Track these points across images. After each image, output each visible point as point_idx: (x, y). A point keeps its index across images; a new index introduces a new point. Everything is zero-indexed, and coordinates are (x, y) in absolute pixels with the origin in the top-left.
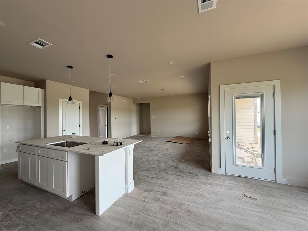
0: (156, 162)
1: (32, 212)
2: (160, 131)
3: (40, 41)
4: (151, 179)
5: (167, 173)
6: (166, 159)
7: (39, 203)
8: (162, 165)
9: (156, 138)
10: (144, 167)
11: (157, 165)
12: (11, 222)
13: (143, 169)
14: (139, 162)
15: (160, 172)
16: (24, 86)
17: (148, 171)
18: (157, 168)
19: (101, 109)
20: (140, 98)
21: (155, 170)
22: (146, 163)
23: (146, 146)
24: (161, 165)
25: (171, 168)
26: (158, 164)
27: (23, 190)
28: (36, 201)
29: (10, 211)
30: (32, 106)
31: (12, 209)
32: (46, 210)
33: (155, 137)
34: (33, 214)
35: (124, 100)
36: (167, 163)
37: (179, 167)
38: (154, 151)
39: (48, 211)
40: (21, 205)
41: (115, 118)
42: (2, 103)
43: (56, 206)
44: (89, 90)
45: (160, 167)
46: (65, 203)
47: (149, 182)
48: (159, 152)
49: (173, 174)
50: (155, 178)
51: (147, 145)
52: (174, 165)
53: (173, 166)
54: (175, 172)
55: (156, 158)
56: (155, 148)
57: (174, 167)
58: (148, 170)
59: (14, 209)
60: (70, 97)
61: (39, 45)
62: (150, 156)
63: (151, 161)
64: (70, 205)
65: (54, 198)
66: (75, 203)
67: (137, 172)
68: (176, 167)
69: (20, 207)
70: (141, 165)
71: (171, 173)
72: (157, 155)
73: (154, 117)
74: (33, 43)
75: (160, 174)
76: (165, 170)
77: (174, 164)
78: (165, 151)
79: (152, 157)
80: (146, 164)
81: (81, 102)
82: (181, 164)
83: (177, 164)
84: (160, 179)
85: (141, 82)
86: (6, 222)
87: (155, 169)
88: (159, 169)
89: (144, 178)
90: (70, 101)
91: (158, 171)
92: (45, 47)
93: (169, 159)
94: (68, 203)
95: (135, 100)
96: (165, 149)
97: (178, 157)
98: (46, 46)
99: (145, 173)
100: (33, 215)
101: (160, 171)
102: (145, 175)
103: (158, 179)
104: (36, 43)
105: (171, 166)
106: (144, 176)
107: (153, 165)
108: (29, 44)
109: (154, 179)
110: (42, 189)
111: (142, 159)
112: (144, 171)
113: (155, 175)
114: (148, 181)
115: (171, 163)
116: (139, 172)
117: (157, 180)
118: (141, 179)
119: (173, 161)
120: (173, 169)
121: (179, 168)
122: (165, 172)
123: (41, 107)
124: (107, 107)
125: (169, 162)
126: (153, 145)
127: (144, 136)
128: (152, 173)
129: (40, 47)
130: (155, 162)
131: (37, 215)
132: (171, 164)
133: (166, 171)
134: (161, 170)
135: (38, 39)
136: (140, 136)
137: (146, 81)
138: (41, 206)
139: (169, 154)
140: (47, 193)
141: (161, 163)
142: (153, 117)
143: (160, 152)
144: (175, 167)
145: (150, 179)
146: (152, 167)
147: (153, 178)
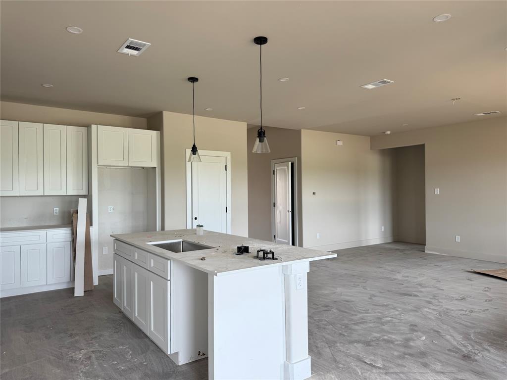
0: (405, 328)
1: (118, 364)
2: (458, 239)
3: (131, 42)
4: (367, 367)
5: (425, 365)
6: (445, 327)
7: (130, 353)
8: (421, 341)
9: (440, 259)
10: (360, 335)
11: (404, 336)
12: (91, 369)
13: (355, 336)
14: (354, 317)
15: (402, 357)
16: (129, 129)
17: (370, 346)
18: (398, 345)
19: (278, 169)
20: (389, 132)
21: (391, 348)
22: (371, 325)
23: (395, 279)
24: (414, 340)
25: (449, 355)
26: (409, 336)
27: (117, 325)
28: (128, 348)
29: (93, 352)
30: (143, 168)
31: (97, 350)
32: (137, 367)
33: (441, 256)
34: (118, 367)
35: (340, 143)
36: (442, 337)
37: (477, 358)
38: (415, 296)
39: (139, 369)
40: (108, 347)
41: (314, 193)
42: (99, 164)
43: (153, 366)
44: (248, 125)
45: (412, 344)
46: (167, 364)
47: (356, 374)
48: (429, 302)
49: (442, 373)
50: (379, 368)
51: (399, 277)
52: (464, 349)
53: (456, 350)
54: (454, 370)
55: (411, 318)
56: (422, 290)
57: (457, 355)
58: (368, 344)
59: (99, 351)
60: (194, 145)
61: (133, 49)
62: (394, 308)
63: (389, 321)
64: (174, 372)
65: (153, 350)
66: (182, 370)
67: (336, 342)
68: (466, 357)
69: (107, 350)
70: (356, 327)
71: (438, 367)
72: (417, 309)
73: (437, 191)
74: (123, 49)
75: (400, 362)
76: (423, 354)
77: (465, 346)
78: (456, 302)
79: (397, 313)
80: (371, 327)
81: (228, 154)
82: (492, 350)
83: (477, 347)
84: (394, 376)
85: (370, 87)
86: (85, 366)
87: (392, 346)
88: (403, 350)
89: (348, 360)
90: (193, 154)
91: (396, 353)
92: (141, 51)
93: (454, 328)
94: (171, 365)
95: (374, 138)
96: (456, 296)
97: (495, 328)
98: (143, 49)
99: (357, 349)
100: (118, 369)
101: (405, 354)
102: (353, 353)
103: (386, 374)
104: (128, 47)
105: (449, 350)
106: (348, 355)
107: (392, 333)
108: (118, 52)
109: (374, 371)
110: (141, 330)
111: (367, 311)
112: (355, 344)
113: (383, 360)
114: (355, 370)
115: (455, 339)
116: (341, 343)
117: (383, 376)
118: (338, 359)
119: (467, 337)
120: (455, 360)
121: (476, 361)
122: (421, 360)
123: (155, 168)
124: (292, 164)
125: (448, 337)
126: (420, 279)
127: (402, 251)
128: (375, 354)
129: (135, 52)
130: (402, 328)
131: (123, 370)
132: (455, 343)
133: (425, 360)
134: (410, 351)
135: (128, 41)
136: (391, 249)
137: (384, 82)
138: (132, 358)
139: (463, 312)
140: (146, 340)
141: (420, 334)
142: (434, 192)
143: (433, 301)
144: (464, 356)
145: (362, 368)
146: (384, 340)
147: (374, 366)
